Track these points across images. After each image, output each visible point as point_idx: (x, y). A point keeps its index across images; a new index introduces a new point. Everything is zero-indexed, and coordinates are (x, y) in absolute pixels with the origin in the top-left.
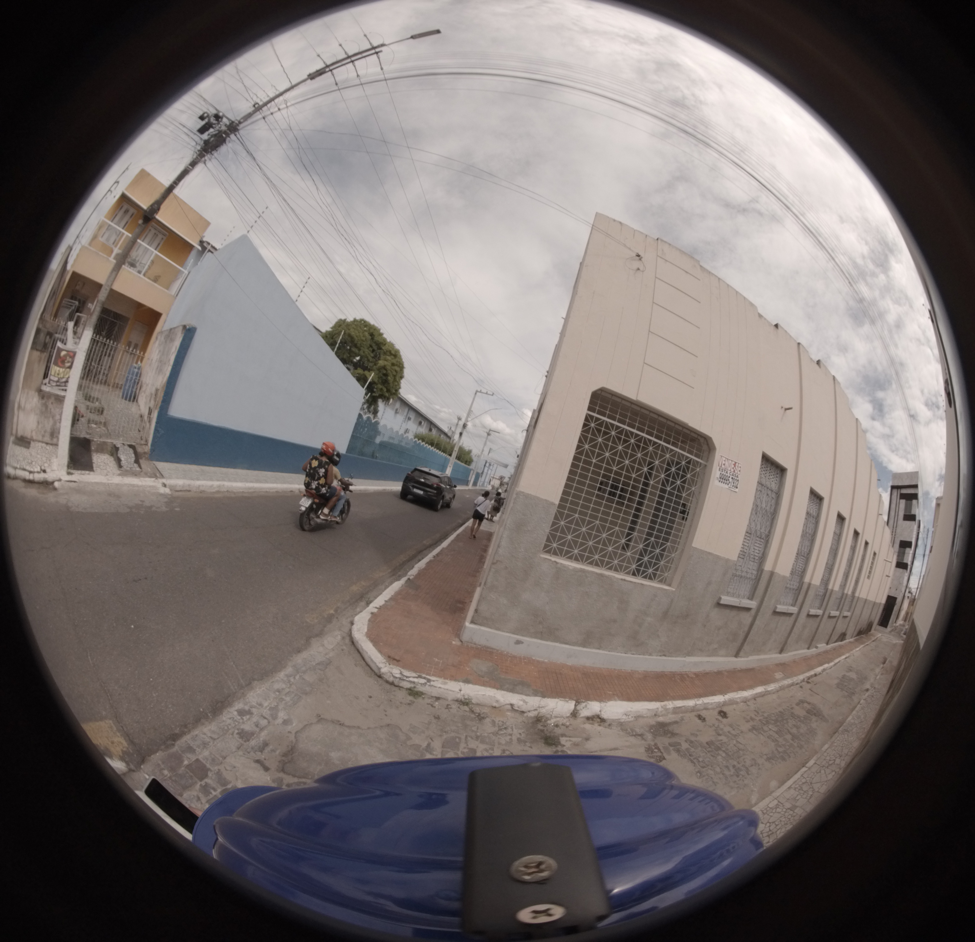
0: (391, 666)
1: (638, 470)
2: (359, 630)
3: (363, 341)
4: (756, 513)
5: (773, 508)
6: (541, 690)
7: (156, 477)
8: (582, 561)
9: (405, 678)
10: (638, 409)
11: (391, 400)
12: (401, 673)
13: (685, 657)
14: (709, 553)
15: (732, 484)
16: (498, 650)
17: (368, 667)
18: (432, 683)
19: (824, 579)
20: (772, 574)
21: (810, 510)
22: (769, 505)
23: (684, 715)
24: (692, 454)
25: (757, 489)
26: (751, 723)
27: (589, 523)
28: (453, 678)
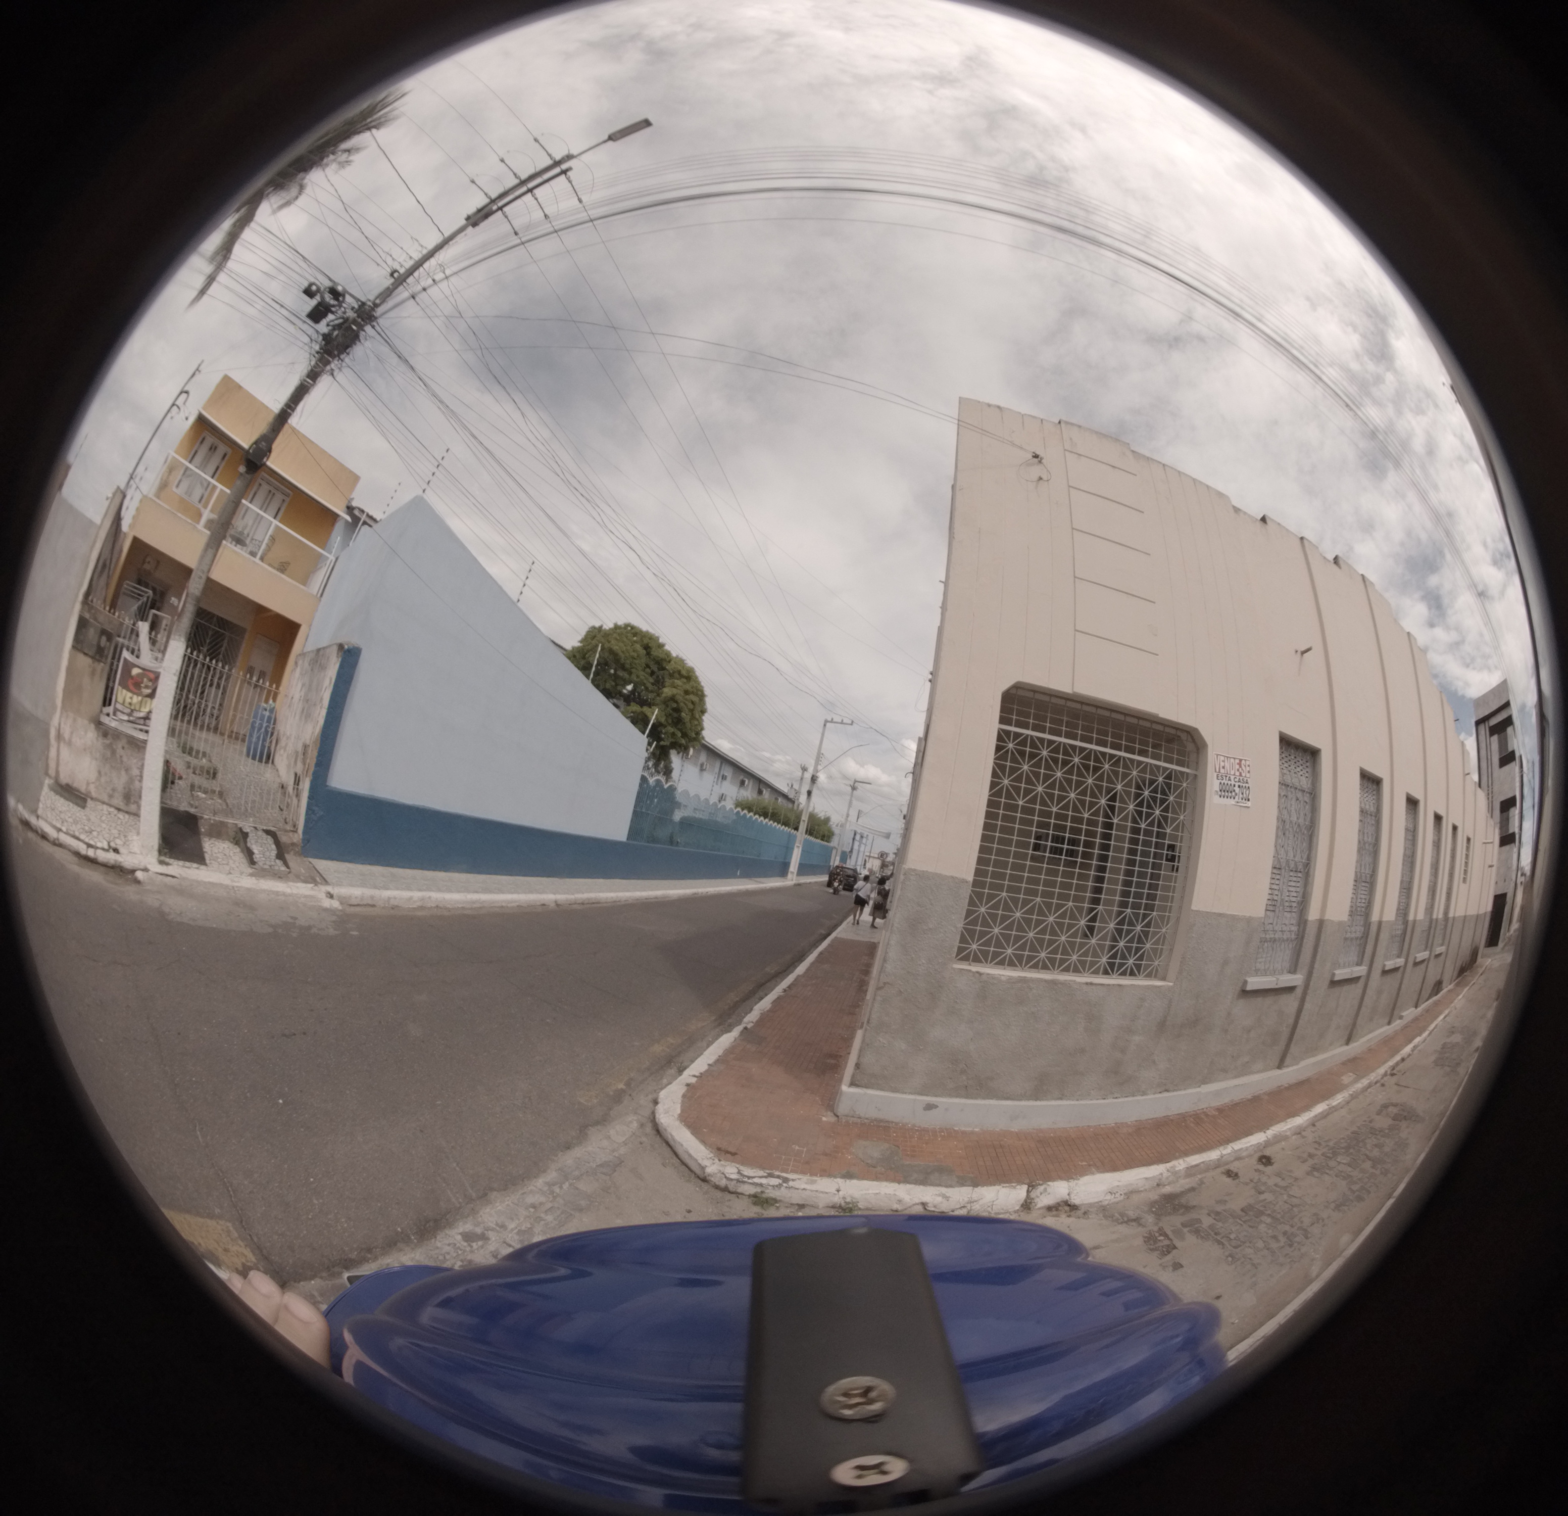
0: (722, 1163)
1: (1092, 804)
2: (666, 1112)
3: (633, 658)
4: (1284, 834)
5: (1308, 819)
6: (971, 1175)
7: (315, 883)
8: (1021, 966)
9: (746, 1180)
10: (1078, 706)
11: (691, 751)
12: (739, 1172)
13: (1199, 1087)
14: (1220, 915)
15: (1241, 796)
16: (897, 1124)
17: (684, 1167)
18: (791, 1184)
19: (1401, 908)
20: (1321, 923)
21: (1365, 804)
22: (1302, 815)
23: (1203, 1175)
24: (1172, 763)
25: (1279, 795)
26: (1311, 1162)
27: (1026, 902)
28: (826, 1173)
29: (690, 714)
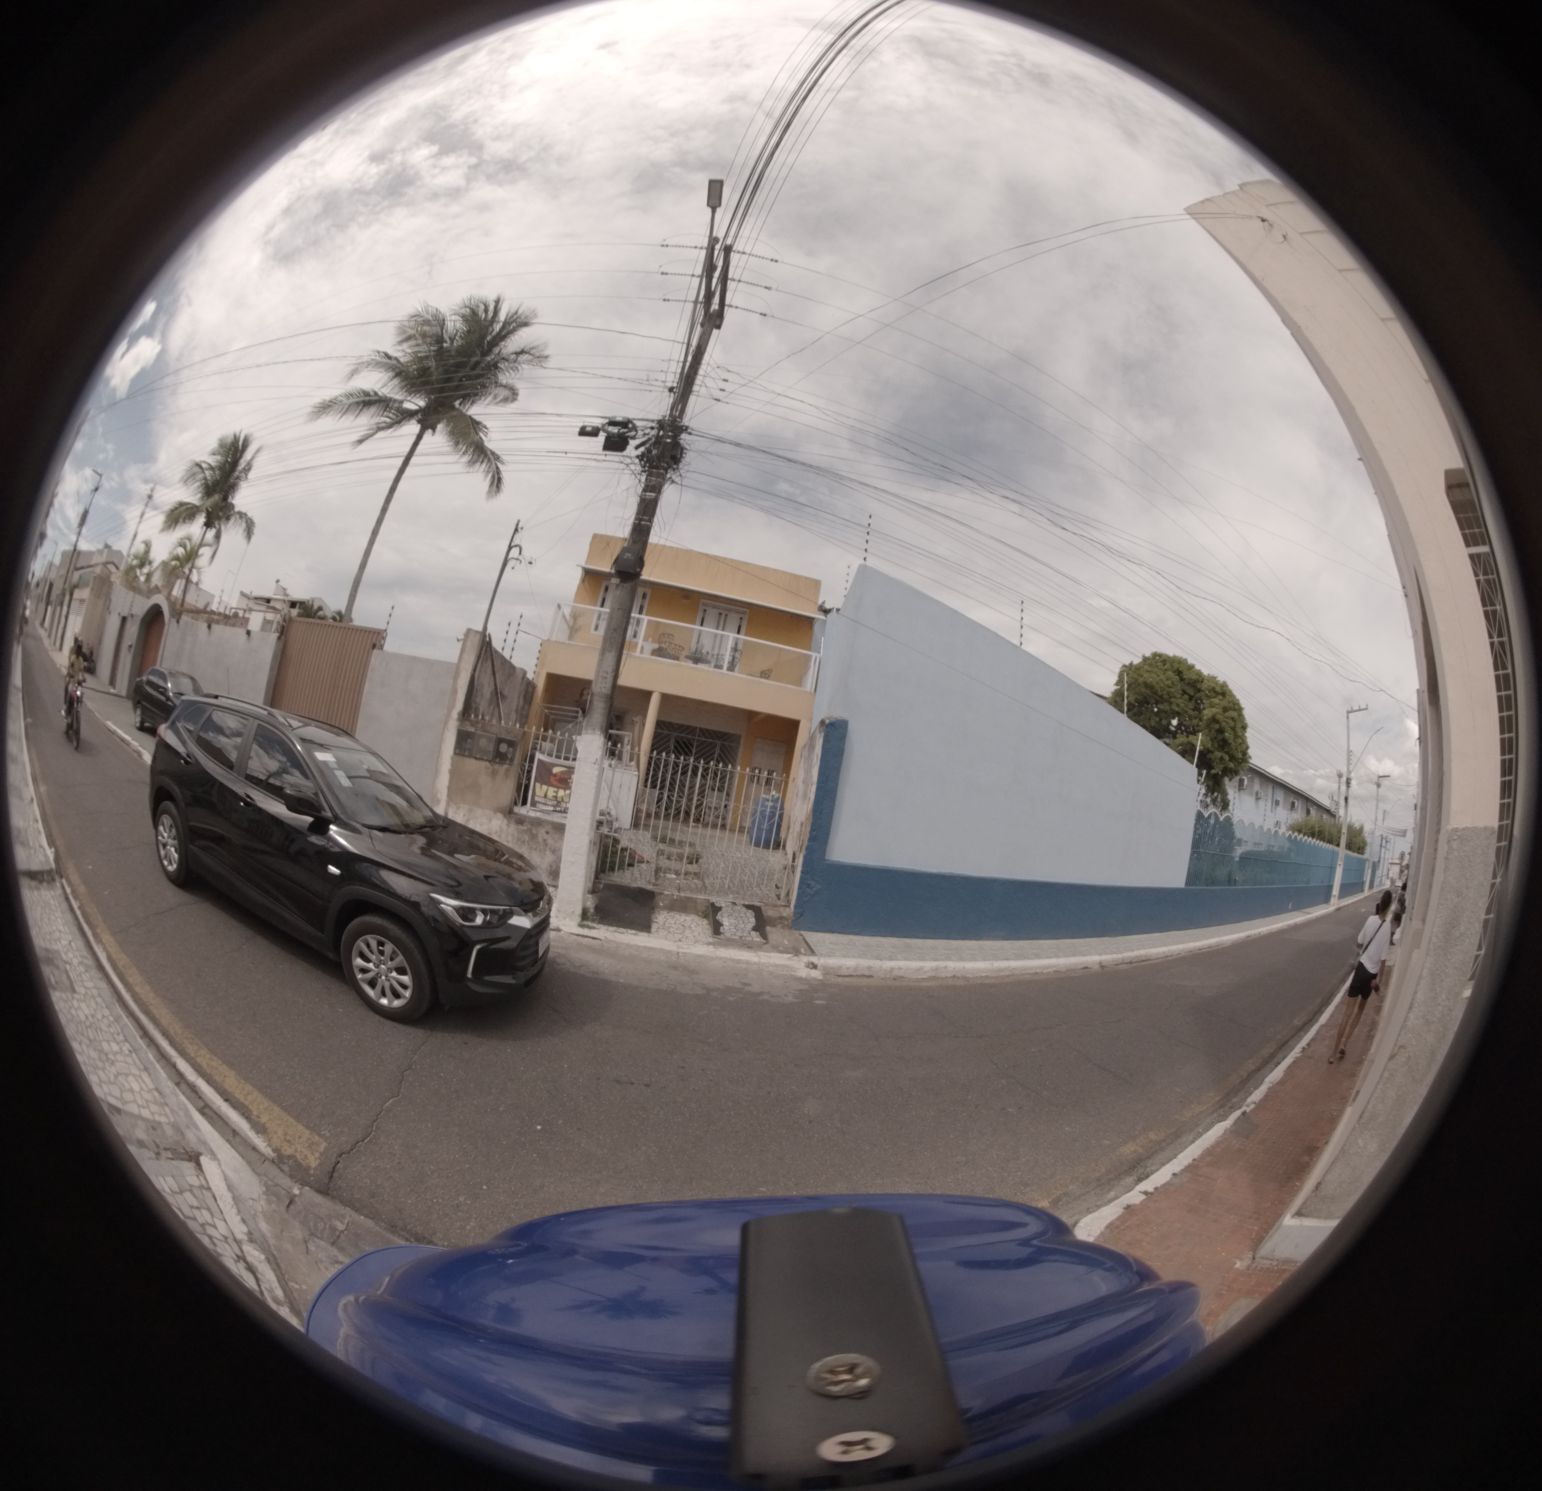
3: (1169, 687)
11: (1244, 779)
29: (1232, 732)
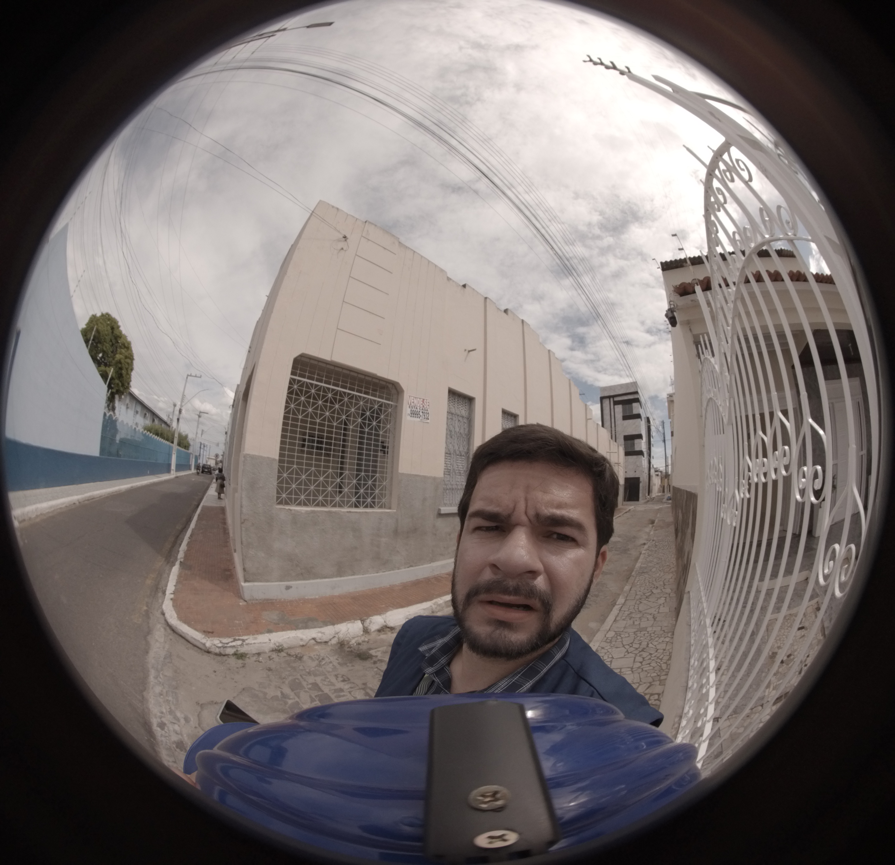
0: (210, 639)
1: (338, 419)
6: (328, 620)
8: (310, 505)
9: (226, 645)
10: (333, 368)
11: (124, 396)
12: (221, 642)
14: (416, 475)
15: (423, 417)
16: (276, 600)
17: (195, 647)
18: (246, 642)
22: (462, 428)
24: (383, 399)
25: (448, 418)
27: (307, 470)
28: (258, 632)
29: (126, 371)
